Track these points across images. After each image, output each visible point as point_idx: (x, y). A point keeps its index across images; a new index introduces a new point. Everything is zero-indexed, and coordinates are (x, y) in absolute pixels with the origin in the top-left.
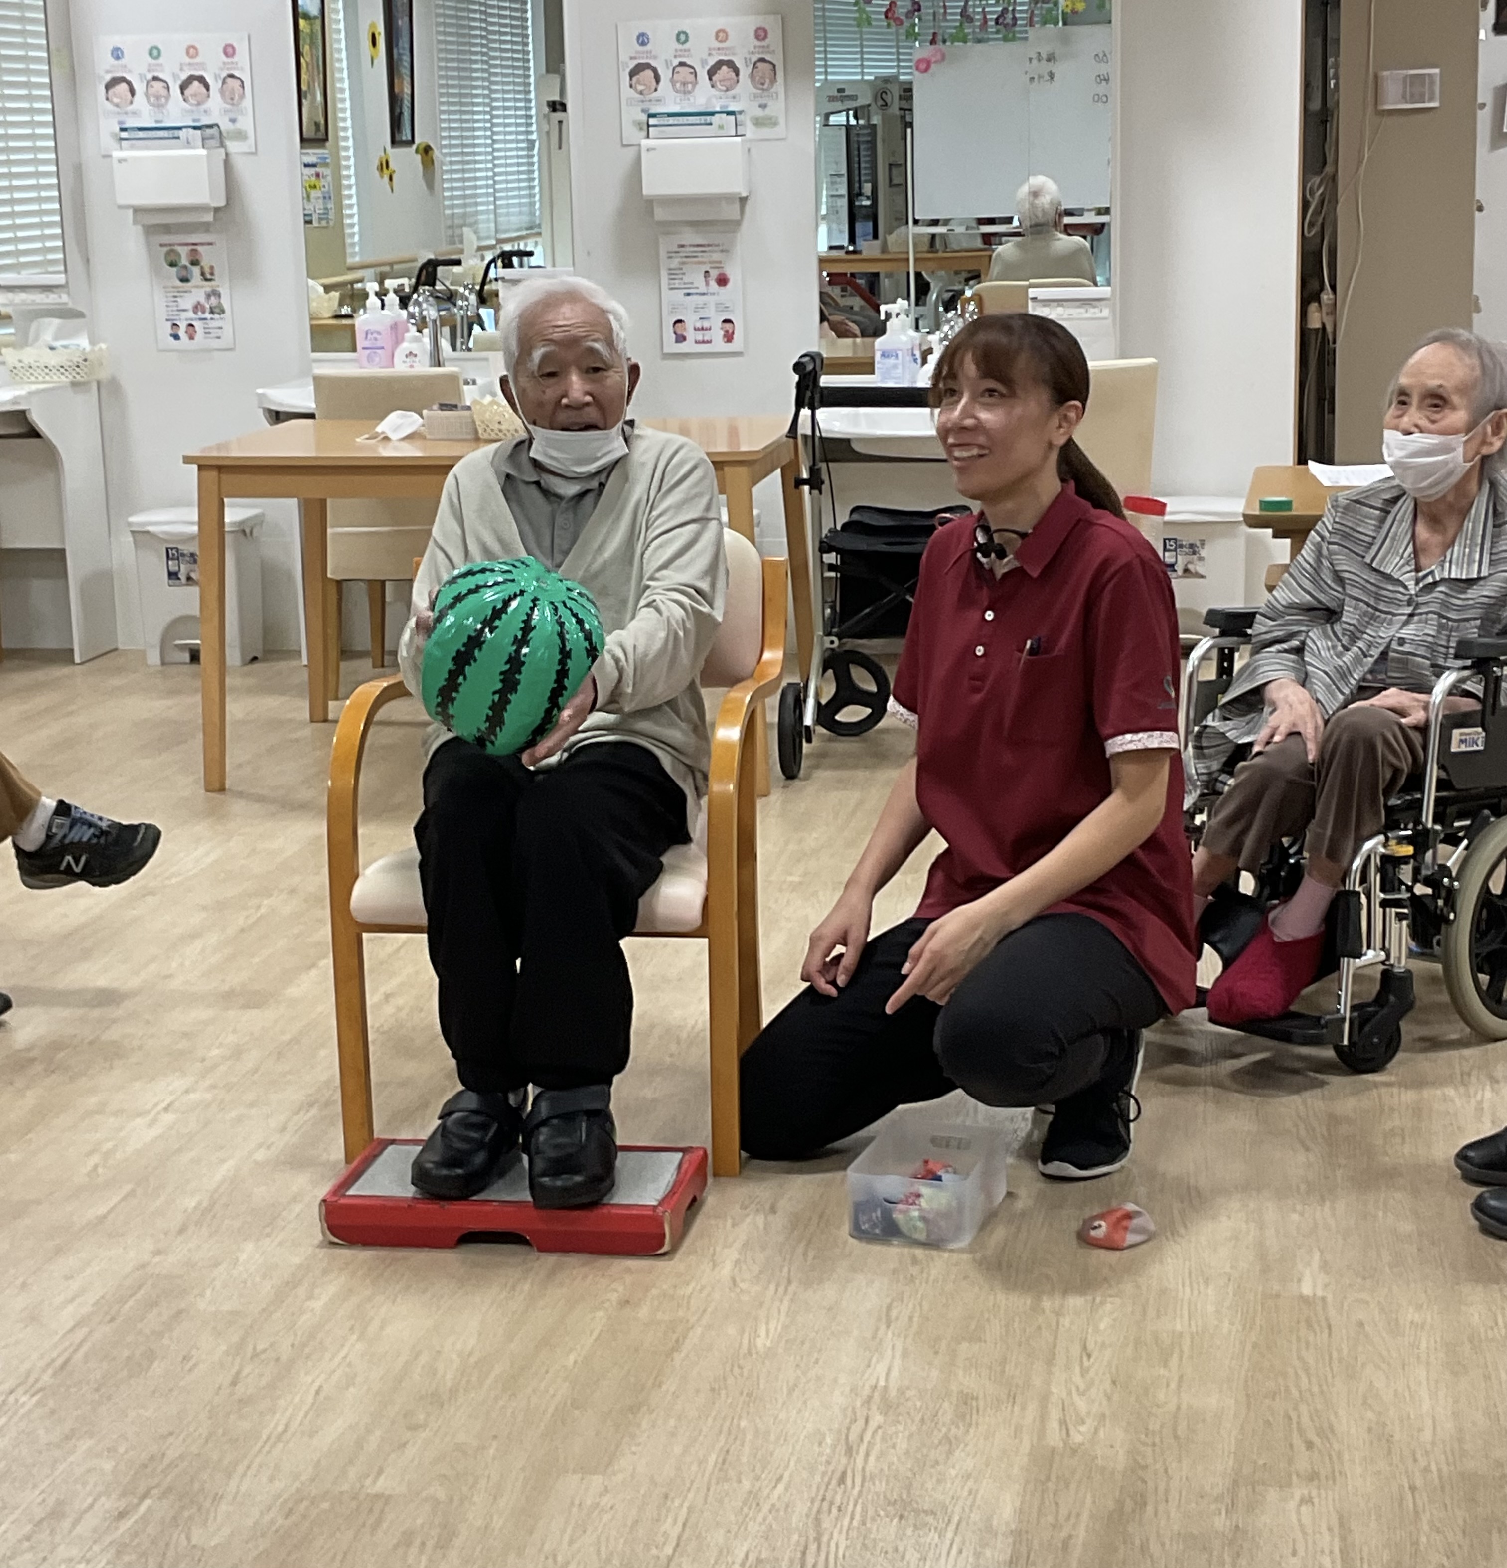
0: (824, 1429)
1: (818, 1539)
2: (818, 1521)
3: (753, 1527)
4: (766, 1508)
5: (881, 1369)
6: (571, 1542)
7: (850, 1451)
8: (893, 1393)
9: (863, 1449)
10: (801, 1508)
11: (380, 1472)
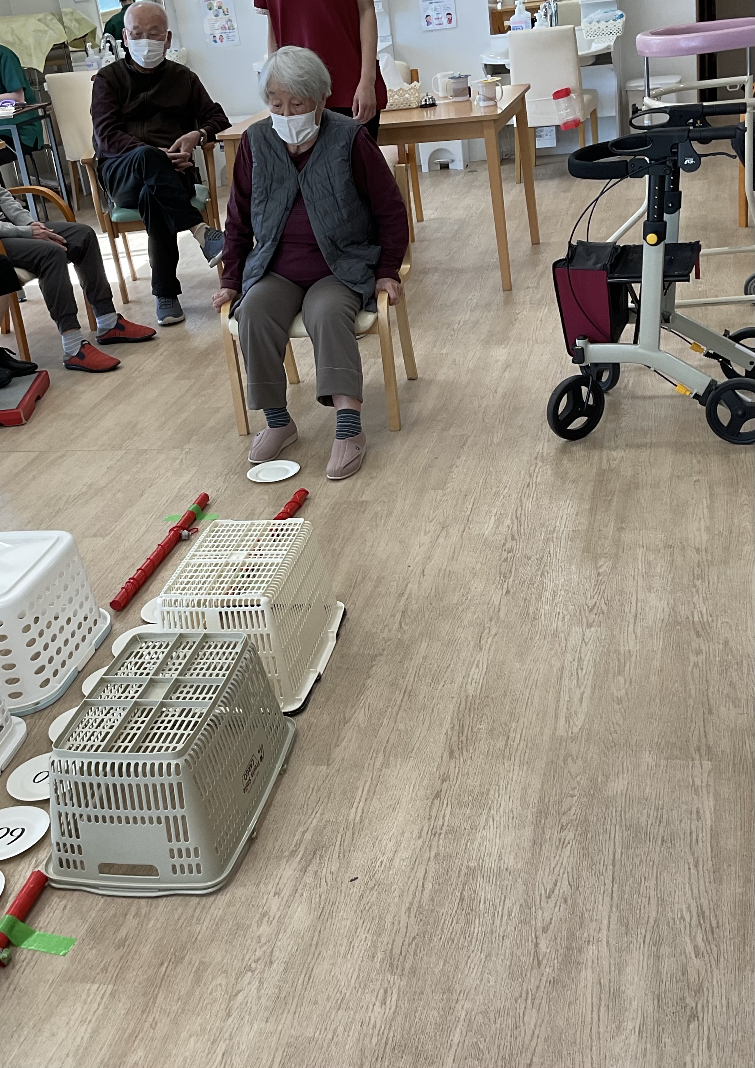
0: (521, 469)
1: (521, 506)
2: (521, 501)
3: (498, 503)
4: (502, 497)
5: (540, 447)
6: (434, 512)
7: (530, 476)
8: (545, 454)
9: (535, 474)
10: (514, 496)
11: (363, 493)
